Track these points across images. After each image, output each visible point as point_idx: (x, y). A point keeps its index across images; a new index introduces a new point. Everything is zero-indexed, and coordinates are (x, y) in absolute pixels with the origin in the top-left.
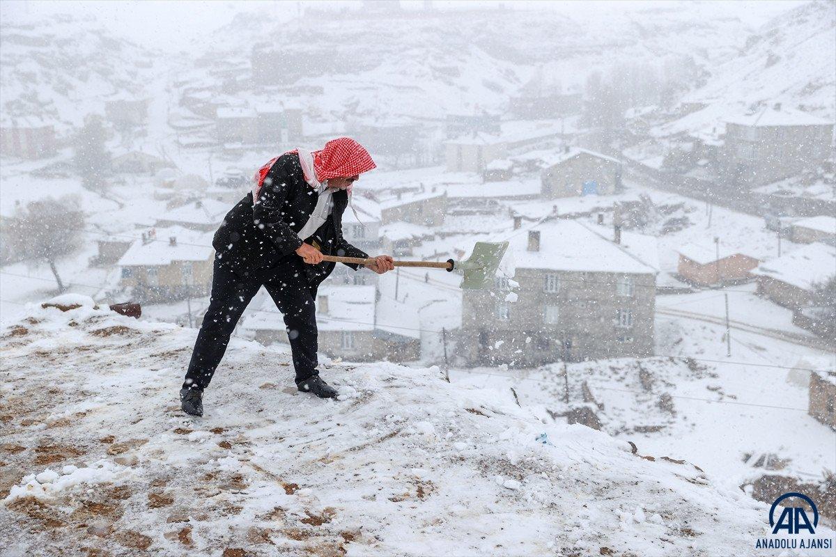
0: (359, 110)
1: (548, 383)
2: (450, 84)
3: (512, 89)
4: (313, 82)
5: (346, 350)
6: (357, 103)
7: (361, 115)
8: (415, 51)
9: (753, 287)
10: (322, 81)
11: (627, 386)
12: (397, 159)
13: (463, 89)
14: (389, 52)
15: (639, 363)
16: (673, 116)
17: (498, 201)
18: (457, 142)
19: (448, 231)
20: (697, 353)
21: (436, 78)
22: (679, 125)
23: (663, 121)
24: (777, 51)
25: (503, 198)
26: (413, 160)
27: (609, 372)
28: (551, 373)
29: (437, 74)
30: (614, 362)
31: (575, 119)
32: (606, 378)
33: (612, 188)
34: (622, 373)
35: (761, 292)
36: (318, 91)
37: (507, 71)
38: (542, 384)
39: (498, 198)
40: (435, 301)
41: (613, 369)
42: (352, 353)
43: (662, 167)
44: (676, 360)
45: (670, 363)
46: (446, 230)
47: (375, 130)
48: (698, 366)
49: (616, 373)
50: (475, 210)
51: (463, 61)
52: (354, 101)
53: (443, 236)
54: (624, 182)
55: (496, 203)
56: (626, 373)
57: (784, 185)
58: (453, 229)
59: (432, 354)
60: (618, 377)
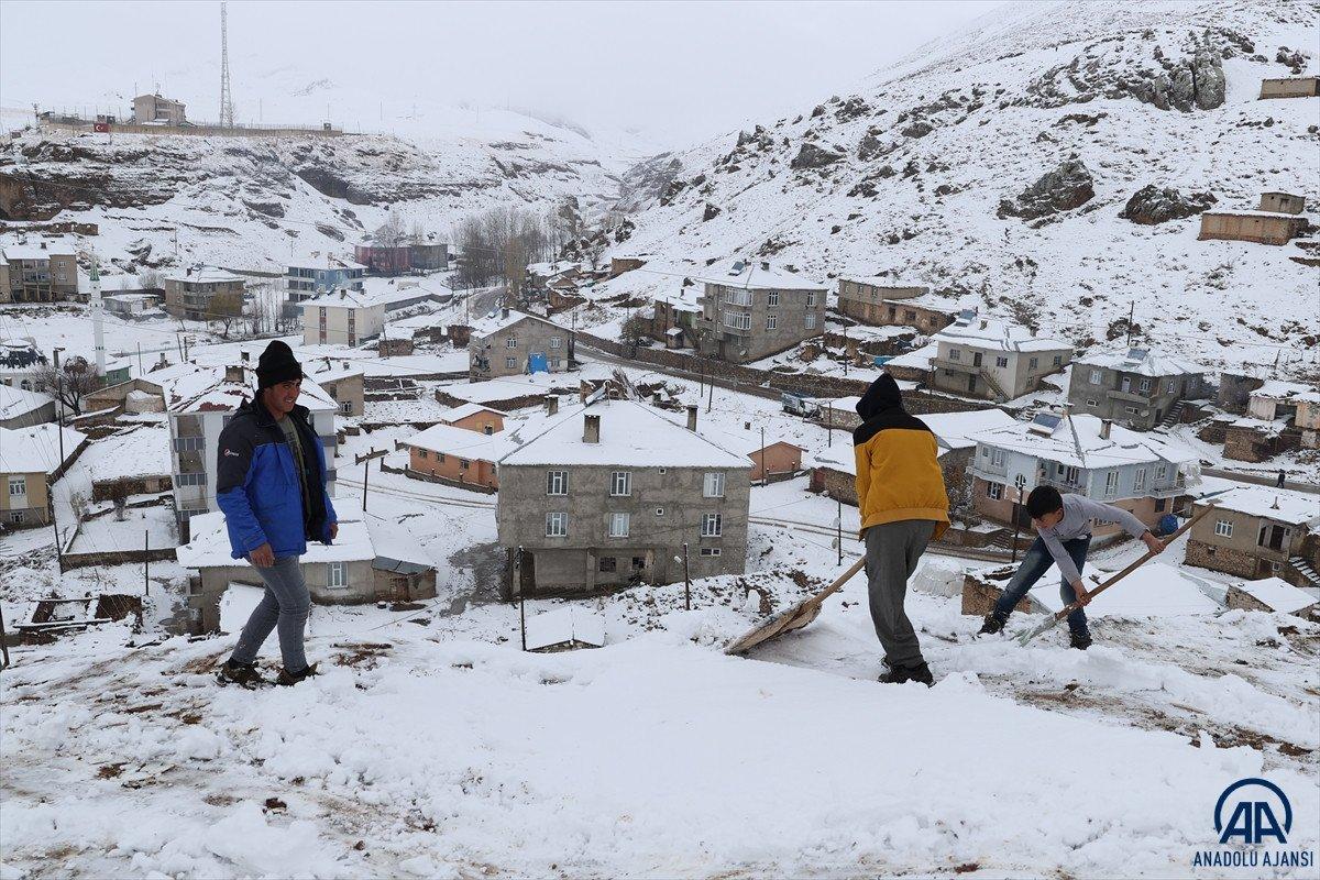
0: (152, 258)
1: (635, 613)
2: (274, 227)
3: (354, 238)
4: (81, 218)
5: (335, 589)
6: (148, 250)
7: (154, 266)
8: (221, 181)
9: (806, 481)
10: (94, 215)
11: (735, 610)
12: (227, 326)
13: (290, 233)
14: (185, 180)
15: (741, 580)
16: (601, 276)
17: (414, 381)
18: (317, 303)
19: (374, 422)
20: (799, 564)
21: (253, 218)
22: (616, 286)
23: (590, 281)
24: (713, 200)
25: (419, 377)
26: (249, 328)
27: (710, 594)
28: (636, 600)
29: (254, 212)
30: (712, 582)
31: (442, 276)
32: (708, 602)
33: (564, 364)
34: (725, 595)
35: (816, 488)
36: (91, 230)
37: (344, 211)
38: (629, 615)
39: (413, 376)
40: (407, 516)
41: (713, 590)
42: (345, 593)
43: (620, 338)
44: (781, 575)
45: (776, 578)
46: (370, 421)
47: (187, 286)
48: (809, 579)
49: (719, 595)
50: (391, 394)
51: (287, 196)
52: (144, 245)
53: (369, 428)
54: (577, 357)
55: (411, 384)
56: (730, 594)
57: (781, 358)
58: (379, 420)
59: (449, 587)
60: (722, 599)
